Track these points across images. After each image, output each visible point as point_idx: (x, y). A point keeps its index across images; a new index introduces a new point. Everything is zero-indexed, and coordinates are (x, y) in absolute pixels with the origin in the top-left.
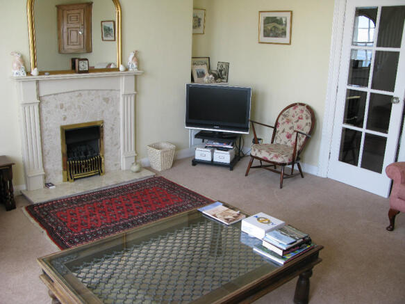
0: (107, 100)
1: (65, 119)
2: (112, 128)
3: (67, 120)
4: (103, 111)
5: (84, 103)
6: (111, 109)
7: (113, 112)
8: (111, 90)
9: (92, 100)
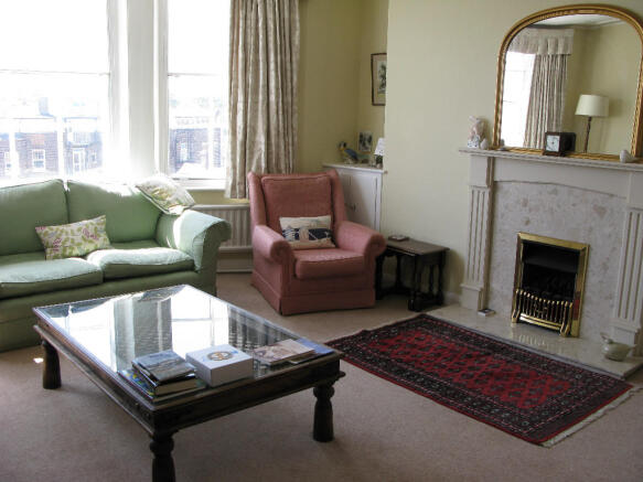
0: (601, 211)
1: (528, 222)
2: (604, 264)
3: (530, 226)
4: (591, 230)
5: (559, 206)
6: (608, 230)
7: (610, 236)
8: (612, 195)
9: (574, 205)
